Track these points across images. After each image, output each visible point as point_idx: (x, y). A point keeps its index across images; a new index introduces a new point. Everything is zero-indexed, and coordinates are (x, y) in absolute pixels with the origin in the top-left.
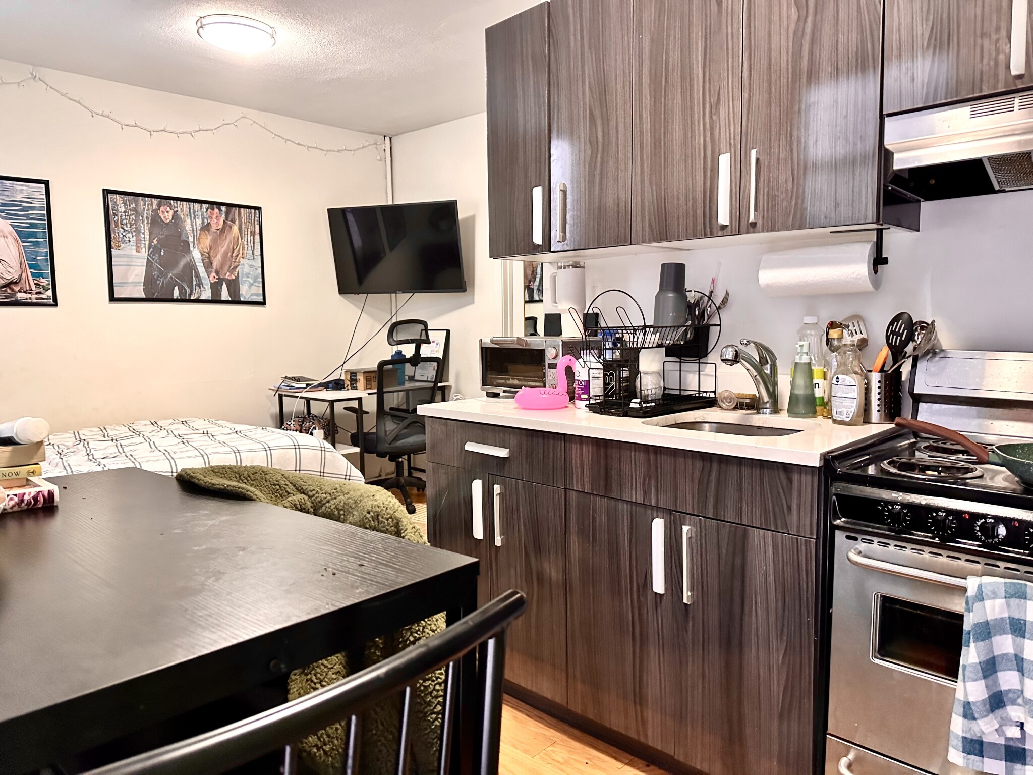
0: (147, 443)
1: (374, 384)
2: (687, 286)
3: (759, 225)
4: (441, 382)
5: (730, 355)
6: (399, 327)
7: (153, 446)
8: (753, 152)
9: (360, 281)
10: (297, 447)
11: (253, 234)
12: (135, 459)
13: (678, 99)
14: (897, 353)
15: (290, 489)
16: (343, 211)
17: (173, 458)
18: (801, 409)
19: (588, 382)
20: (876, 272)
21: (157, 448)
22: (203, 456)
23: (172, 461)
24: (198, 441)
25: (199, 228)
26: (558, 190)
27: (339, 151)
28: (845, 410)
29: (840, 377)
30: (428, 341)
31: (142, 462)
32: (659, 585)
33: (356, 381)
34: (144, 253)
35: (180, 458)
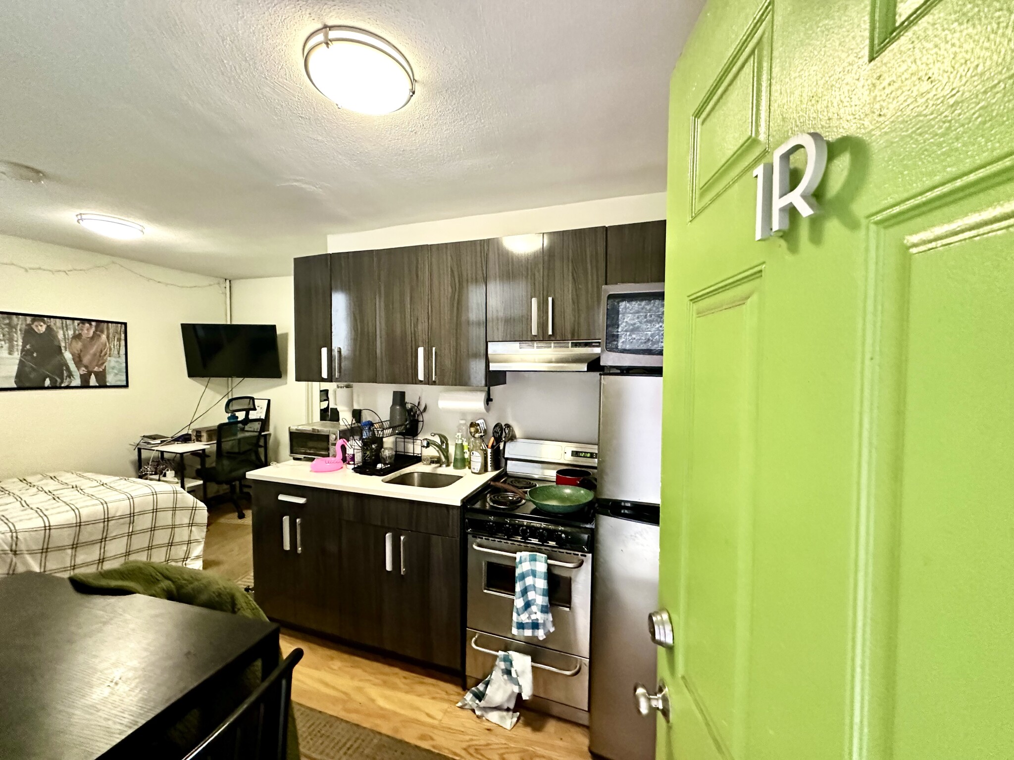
0: (19, 502)
1: (215, 437)
2: (407, 400)
3: (437, 382)
4: (264, 432)
5: (425, 443)
6: (234, 402)
7: (26, 505)
8: (434, 349)
9: (205, 365)
10: (155, 494)
11: (119, 340)
12: (7, 519)
13: (398, 316)
14: (498, 440)
15: (160, 577)
16: (194, 326)
17: (45, 516)
18: (459, 464)
19: (354, 455)
20: (488, 404)
21: (28, 505)
22: (74, 510)
23: (45, 518)
24: (68, 495)
25: (71, 337)
26: (336, 351)
27: (191, 287)
28: (476, 468)
29: (474, 452)
30: (255, 409)
31: (16, 522)
32: (389, 567)
33: (201, 436)
34: (17, 355)
35: (51, 515)
